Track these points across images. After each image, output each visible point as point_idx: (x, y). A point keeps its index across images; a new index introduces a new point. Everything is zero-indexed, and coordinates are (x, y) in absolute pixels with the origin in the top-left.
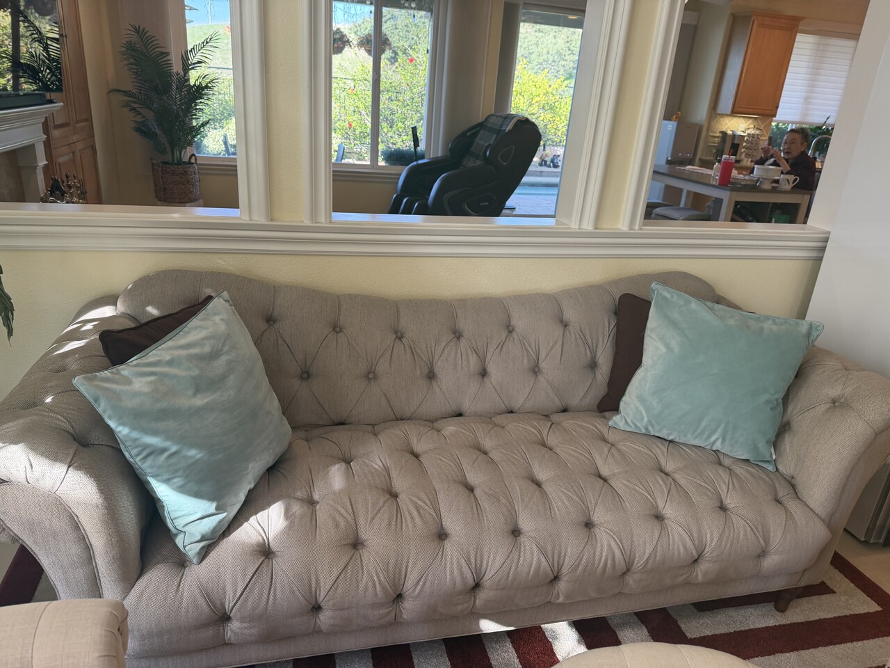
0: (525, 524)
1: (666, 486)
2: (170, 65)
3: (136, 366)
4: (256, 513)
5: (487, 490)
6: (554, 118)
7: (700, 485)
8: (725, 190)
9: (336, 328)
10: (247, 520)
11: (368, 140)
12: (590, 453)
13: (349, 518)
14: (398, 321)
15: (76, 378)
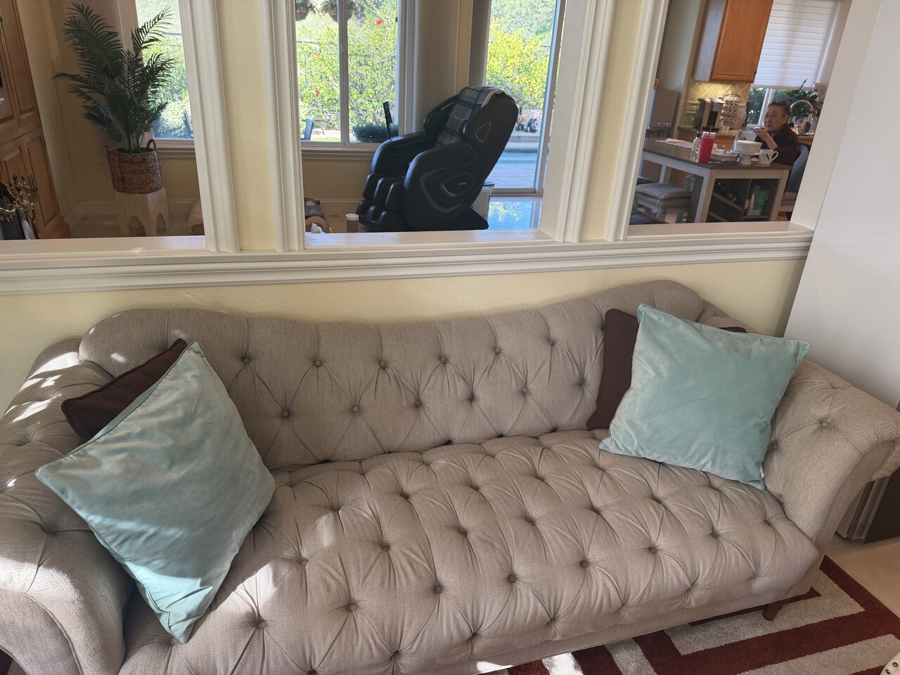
0: (521, 569)
1: (658, 516)
2: (120, 46)
3: (105, 442)
4: (243, 581)
5: (481, 536)
6: (530, 81)
7: (692, 513)
8: (706, 167)
9: (317, 363)
10: (234, 588)
11: (338, 107)
12: (581, 483)
13: (341, 579)
14: (382, 351)
15: (39, 471)
